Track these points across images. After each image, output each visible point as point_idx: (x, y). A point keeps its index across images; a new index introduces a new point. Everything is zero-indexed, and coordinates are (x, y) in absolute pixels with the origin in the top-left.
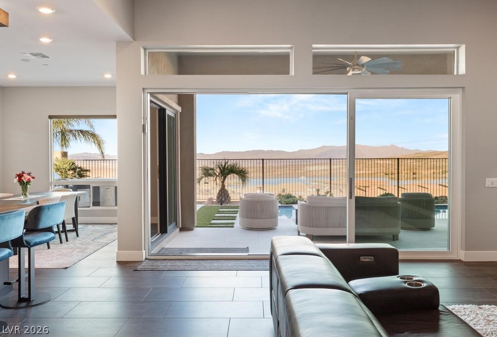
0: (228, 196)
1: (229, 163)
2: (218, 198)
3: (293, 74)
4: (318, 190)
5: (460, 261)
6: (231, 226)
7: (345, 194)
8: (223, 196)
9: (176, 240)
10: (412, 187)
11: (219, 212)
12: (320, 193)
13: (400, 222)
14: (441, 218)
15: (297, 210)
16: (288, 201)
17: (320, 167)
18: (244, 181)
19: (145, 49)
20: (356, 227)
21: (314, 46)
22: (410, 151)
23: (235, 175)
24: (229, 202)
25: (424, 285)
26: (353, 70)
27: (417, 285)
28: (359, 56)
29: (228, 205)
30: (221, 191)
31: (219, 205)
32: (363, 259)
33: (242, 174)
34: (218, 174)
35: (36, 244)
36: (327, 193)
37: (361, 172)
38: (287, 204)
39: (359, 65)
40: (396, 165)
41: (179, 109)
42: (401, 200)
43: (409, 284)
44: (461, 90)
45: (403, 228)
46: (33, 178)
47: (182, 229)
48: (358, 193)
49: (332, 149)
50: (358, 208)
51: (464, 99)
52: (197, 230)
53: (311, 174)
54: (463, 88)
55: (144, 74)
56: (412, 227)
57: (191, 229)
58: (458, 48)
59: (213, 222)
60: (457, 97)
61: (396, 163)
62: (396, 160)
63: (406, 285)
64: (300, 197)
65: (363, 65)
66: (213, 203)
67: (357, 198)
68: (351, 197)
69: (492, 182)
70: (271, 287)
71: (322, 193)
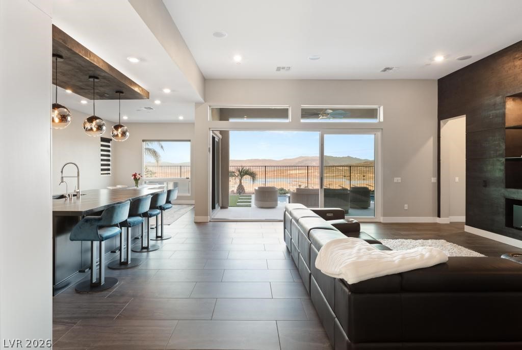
0: (244, 189)
1: (244, 168)
2: (237, 190)
3: (291, 121)
4: (300, 186)
5: (380, 222)
6: (250, 206)
7: (317, 187)
8: (241, 189)
9: (219, 214)
10: (358, 183)
11: (240, 199)
13: (349, 204)
15: (289, 197)
16: (283, 192)
17: (301, 171)
18: (254, 180)
19: (210, 107)
20: (325, 205)
21: (302, 106)
23: (248, 176)
24: (244, 193)
25: (354, 222)
26: (323, 116)
27: (351, 222)
28: (326, 109)
29: (244, 195)
30: (239, 186)
31: (238, 195)
32: (328, 215)
33: (253, 175)
34: (237, 175)
35: (167, 209)
36: (306, 187)
38: (280, 194)
39: (325, 114)
41: (220, 136)
42: (349, 191)
44: (381, 130)
47: (222, 208)
48: (325, 186)
49: (307, 159)
50: (326, 196)
51: (382, 134)
52: (230, 208)
54: (382, 129)
55: (209, 121)
56: (357, 207)
57: (227, 208)
58: (379, 107)
59: (238, 204)
60: (379, 134)
61: (349, 169)
64: (289, 190)
65: (328, 114)
66: (234, 193)
67: (325, 189)
68: (321, 189)
69: (397, 180)
70: (285, 228)
71: (302, 187)
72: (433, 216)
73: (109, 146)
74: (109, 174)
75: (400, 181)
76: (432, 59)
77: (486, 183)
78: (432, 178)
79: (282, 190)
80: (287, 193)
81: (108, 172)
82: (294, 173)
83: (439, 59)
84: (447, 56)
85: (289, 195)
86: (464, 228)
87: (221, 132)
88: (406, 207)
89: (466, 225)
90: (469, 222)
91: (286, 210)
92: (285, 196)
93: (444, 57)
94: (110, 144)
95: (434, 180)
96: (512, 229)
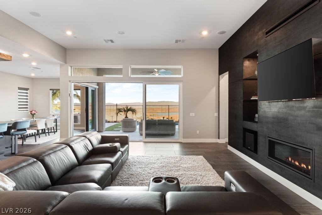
19: (71, 67)
23: (131, 112)
27: (112, 145)
32: (116, 139)
41: (97, 87)
46: (36, 112)
51: (183, 85)
54: (182, 81)
55: (71, 75)
59: (114, 129)
60: (181, 84)
68: (143, 120)
69: (192, 114)
73: (27, 93)
74: (27, 110)
75: (194, 115)
76: (200, 33)
77: (236, 118)
78: (215, 113)
81: (27, 109)
83: (205, 33)
84: (210, 32)
86: (227, 147)
87: (98, 84)
88: (198, 132)
89: (228, 145)
90: (230, 143)
93: (208, 32)
94: (28, 92)
95: (216, 114)
96: (245, 149)
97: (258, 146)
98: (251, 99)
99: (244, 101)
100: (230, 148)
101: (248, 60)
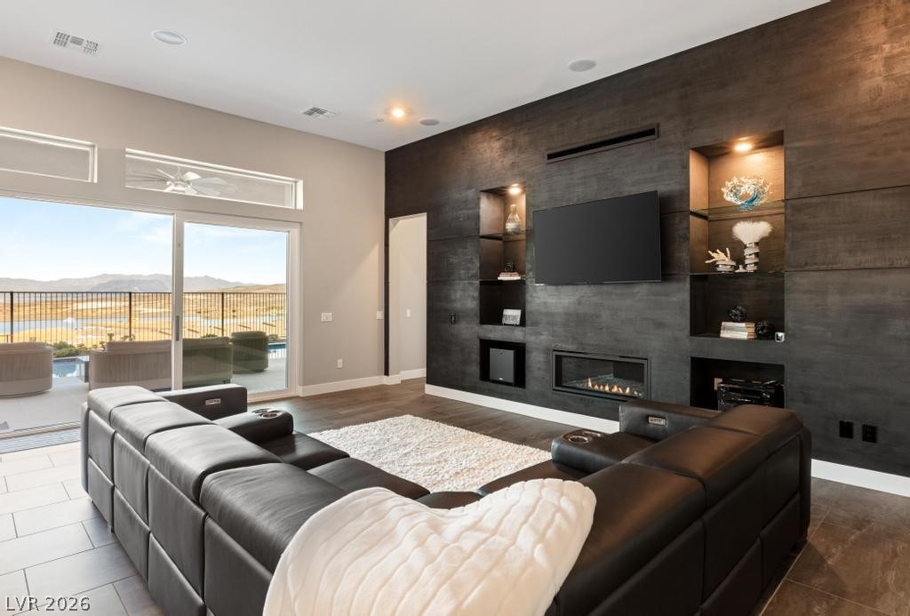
3: (96, 181)
4: (111, 335)
10: (232, 327)
12: (113, 338)
13: (232, 366)
14: (276, 357)
15: (87, 364)
16: (68, 354)
20: (184, 376)
21: (128, 150)
22: (229, 283)
25: (279, 414)
26: (176, 186)
27: (272, 415)
32: (208, 403)
36: (126, 337)
37: (163, 310)
38: (58, 357)
39: (182, 181)
40: (221, 301)
42: (232, 341)
43: (265, 416)
44: (298, 225)
45: (234, 373)
48: (186, 335)
51: (302, 234)
53: (85, 314)
54: (301, 223)
56: (245, 369)
58: (296, 182)
60: (296, 231)
61: (221, 297)
62: (220, 295)
63: (262, 417)
64: (81, 345)
65: (188, 182)
67: (185, 341)
68: (177, 339)
69: (326, 316)
70: (87, 455)
71: (117, 338)
72: (379, 375)
75: (330, 319)
76: (387, 112)
77: (454, 318)
78: (377, 313)
79: (61, 346)
80: (77, 353)
82: (90, 307)
83: (398, 113)
84: (410, 112)
85: (86, 358)
86: (424, 388)
88: (340, 363)
89: (427, 383)
90: (432, 378)
91: (94, 406)
92: (74, 360)
93: (406, 112)
95: (380, 315)
96: (488, 383)
97: (527, 373)
98: (499, 278)
99: (481, 283)
100: (431, 390)
101: (488, 198)
